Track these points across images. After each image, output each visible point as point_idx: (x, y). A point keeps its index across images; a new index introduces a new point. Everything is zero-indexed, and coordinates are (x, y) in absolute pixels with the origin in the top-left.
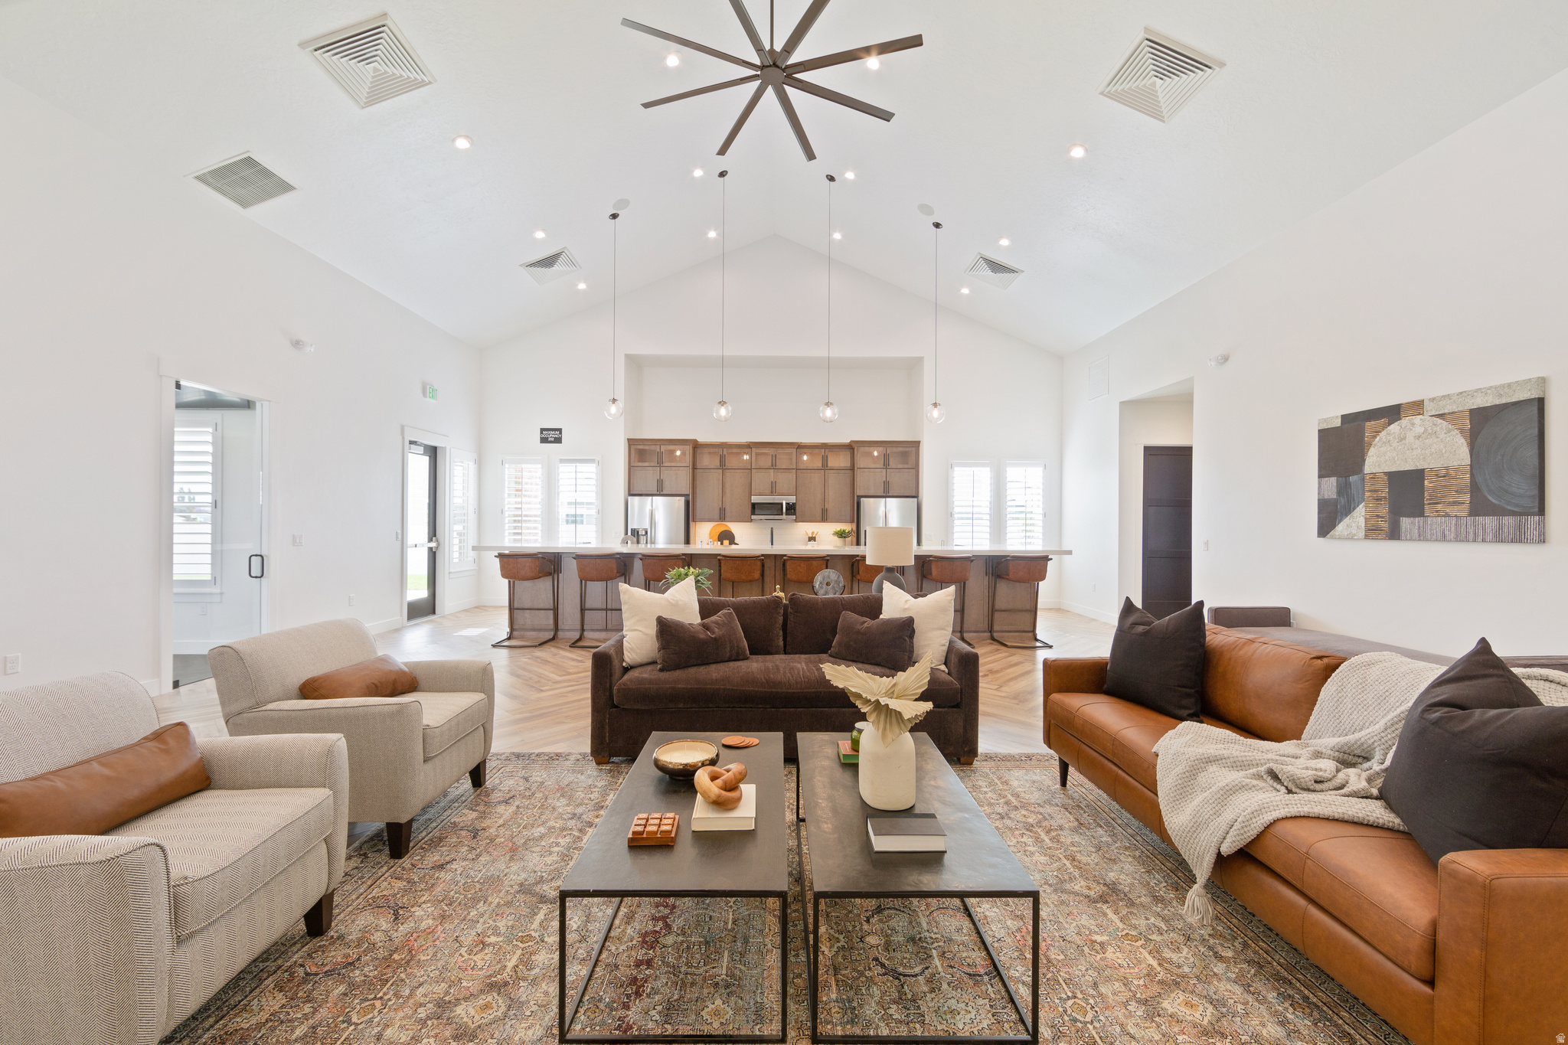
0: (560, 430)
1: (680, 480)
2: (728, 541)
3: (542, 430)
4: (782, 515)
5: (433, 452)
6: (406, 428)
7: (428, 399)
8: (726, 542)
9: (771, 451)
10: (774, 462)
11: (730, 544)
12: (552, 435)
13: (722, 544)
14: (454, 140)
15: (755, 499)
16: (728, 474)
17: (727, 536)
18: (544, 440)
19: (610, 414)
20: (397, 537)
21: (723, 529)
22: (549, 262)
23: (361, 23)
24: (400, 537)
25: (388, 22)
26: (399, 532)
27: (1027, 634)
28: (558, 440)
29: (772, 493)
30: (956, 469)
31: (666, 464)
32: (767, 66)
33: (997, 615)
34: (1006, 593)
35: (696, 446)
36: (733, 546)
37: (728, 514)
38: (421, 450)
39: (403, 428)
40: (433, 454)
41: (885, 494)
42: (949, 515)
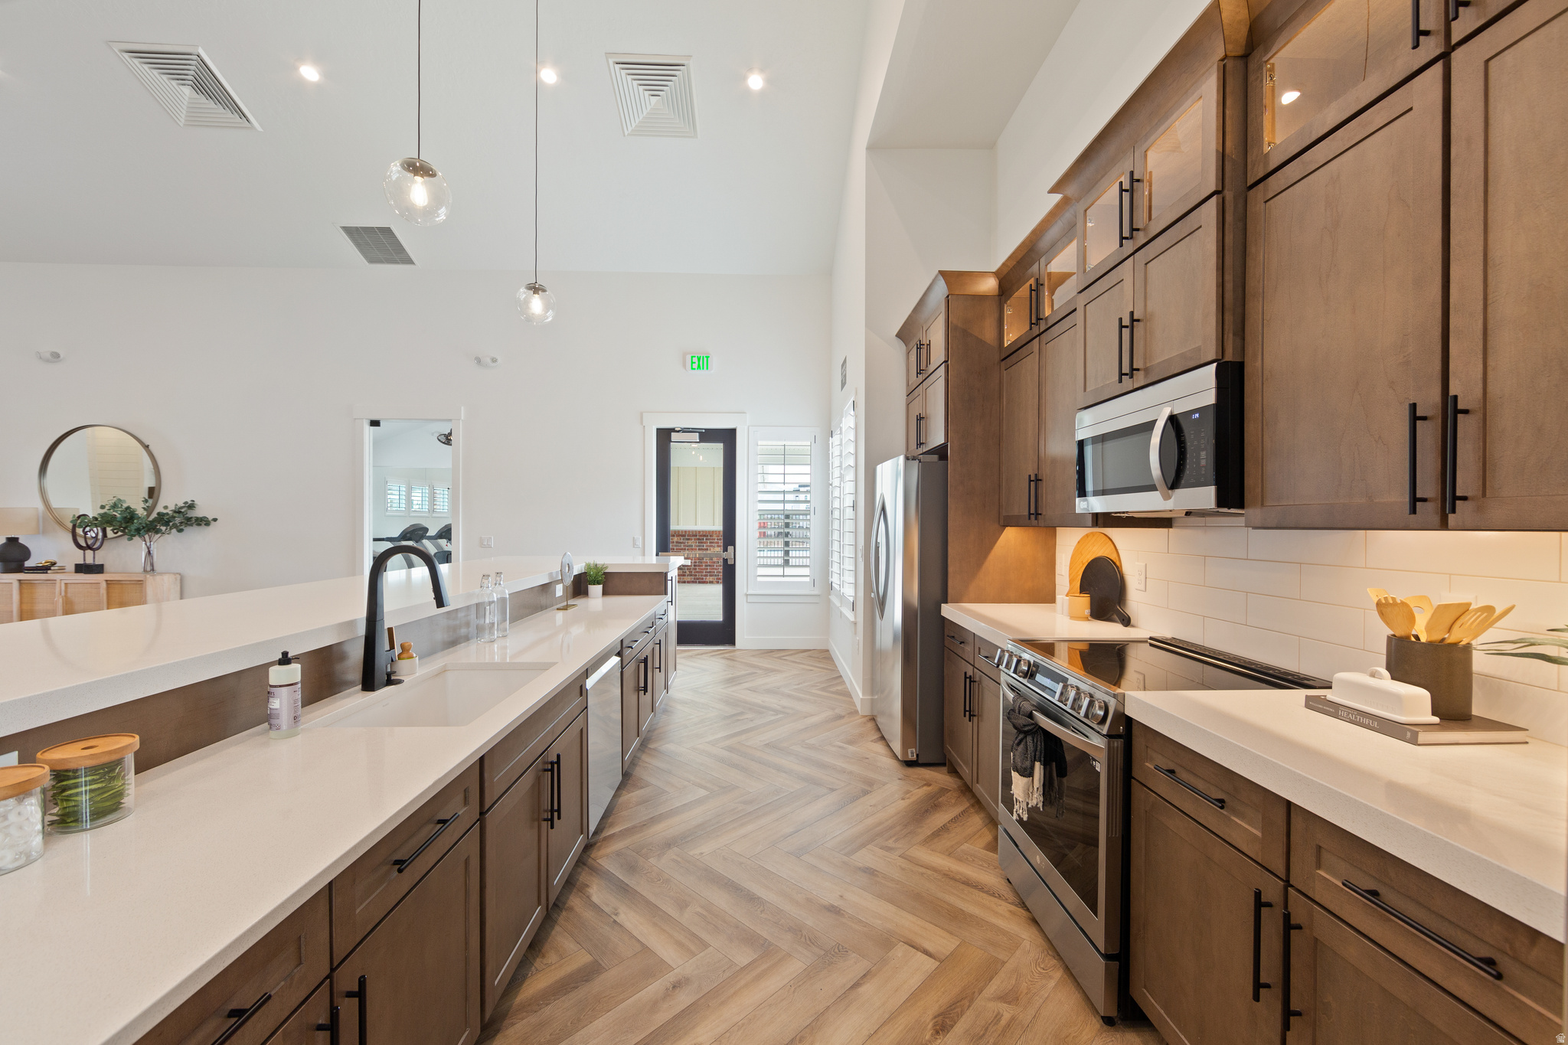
0: (846, 359)
5: (730, 437)
18: (842, 385)
21: (1099, 550)
28: (846, 380)
38: (696, 437)
39: (642, 414)
40: (727, 438)
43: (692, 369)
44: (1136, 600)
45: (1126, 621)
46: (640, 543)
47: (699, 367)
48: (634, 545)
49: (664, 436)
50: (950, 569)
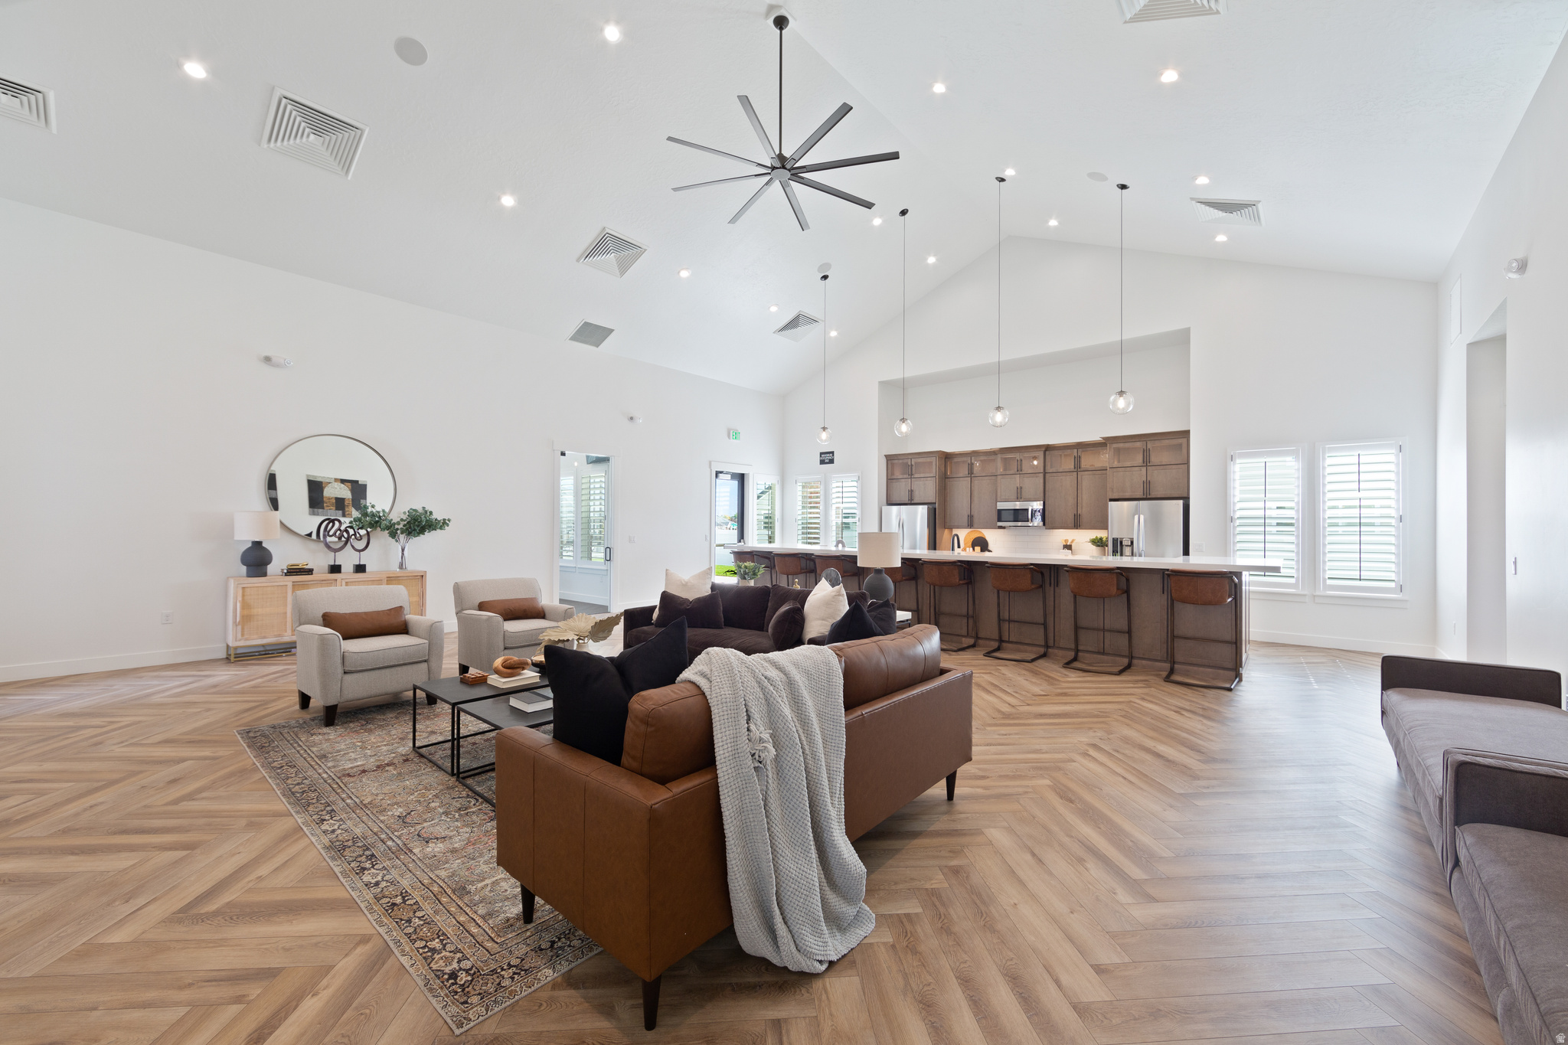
0: (833, 453)
1: (927, 488)
2: (979, 548)
3: (821, 454)
4: (1028, 521)
5: (741, 478)
6: (712, 463)
7: (732, 440)
8: (978, 549)
9: (1017, 456)
10: (1019, 467)
11: (982, 550)
12: (828, 457)
13: (974, 550)
14: (679, 272)
15: (1001, 506)
16: (976, 482)
17: (982, 544)
18: (822, 462)
19: (821, 440)
20: (706, 539)
21: (977, 535)
22: (793, 324)
23: (596, 238)
24: (708, 538)
25: (608, 231)
26: (708, 535)
27: (1226, 672)
28: (831, 461)
29: (1019, 498)
30: (1238, 461)
31: (916, 476)
32: (777, 168)
33: (1178, 643)
34: (1190, 618)
35: (947, 457)
36: (987, 554)
37: (976, 520)
38: (729, 477)
39: (710, 462)
41: (1145, 497)
42: (1229, 520)
44: (992, 546)
45: (989, 552)
47: (734, 437)
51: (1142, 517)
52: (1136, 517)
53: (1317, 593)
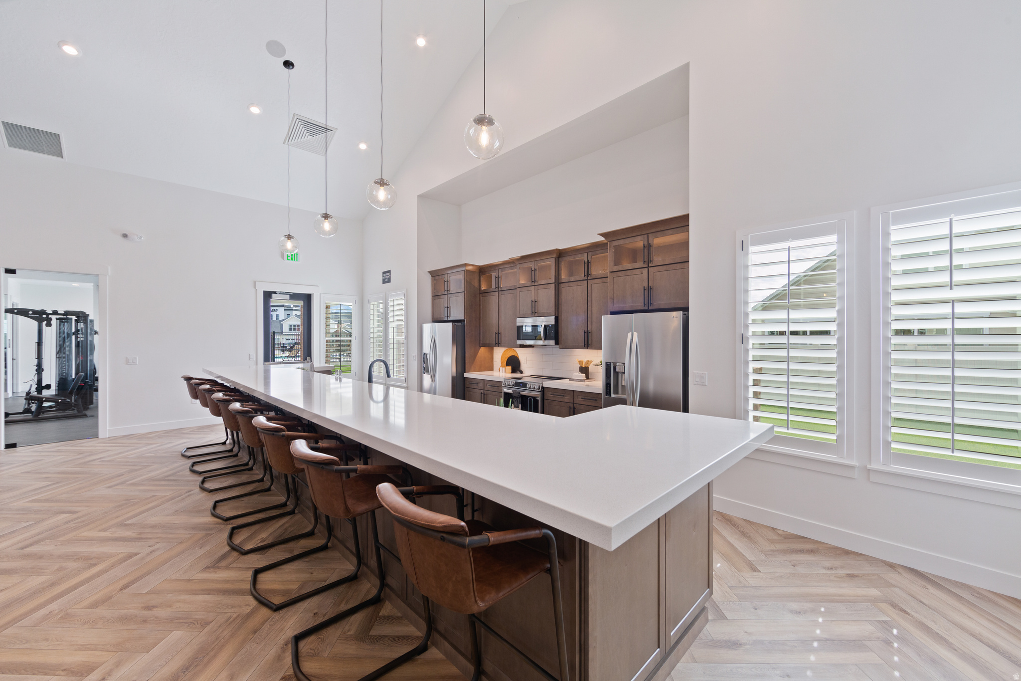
1: (459, 305)
3: (383, 273)
4: (542, 339)
7: (288, 261)
10: (534, 278)
12: (387, 277)
15: (519, 322)
16: (502, 296)
17: (514, 364)
18: (384, 282)
21: (511, 354)
22: (298, 132)
28: (389, 280)
29: (533, 313)
31: (451, 291)
37: (505, 338)
38: (288, 297)
39: (255, 283)
40: (307, 299)
41: (646, 308)
42: (739, 339)
43: (288, 259)
44: (524, 366)
45: (521, 372)
46: (254, 357)
47: (292, 259)
48: (250, 358)
49: (268, 295)
50: (466, 361)
51: (636, 334)
52: (630, 335)
53: (874, 466)
